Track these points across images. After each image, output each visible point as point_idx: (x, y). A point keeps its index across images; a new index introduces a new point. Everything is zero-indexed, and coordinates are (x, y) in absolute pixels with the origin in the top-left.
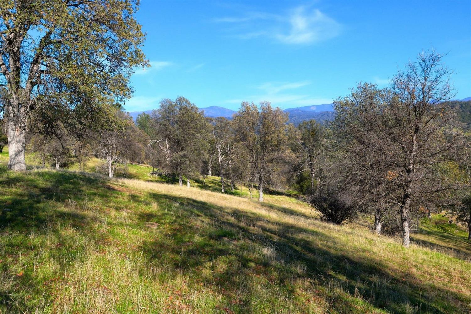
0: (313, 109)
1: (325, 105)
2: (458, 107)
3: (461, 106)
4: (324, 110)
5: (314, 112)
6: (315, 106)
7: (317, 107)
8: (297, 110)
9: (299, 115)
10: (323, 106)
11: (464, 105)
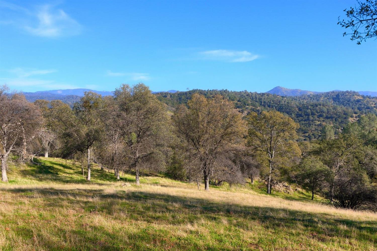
0: (60, 93)
1: (69, 90)
2: (169, 97)
3: (171, 96)
4: (69, 94)
5: (61, 95)
6: (61, 90)
7: (64, 91)
8: (46, 93)
9: (48, 97)
10: (68, 90)
11: (172, 96)
